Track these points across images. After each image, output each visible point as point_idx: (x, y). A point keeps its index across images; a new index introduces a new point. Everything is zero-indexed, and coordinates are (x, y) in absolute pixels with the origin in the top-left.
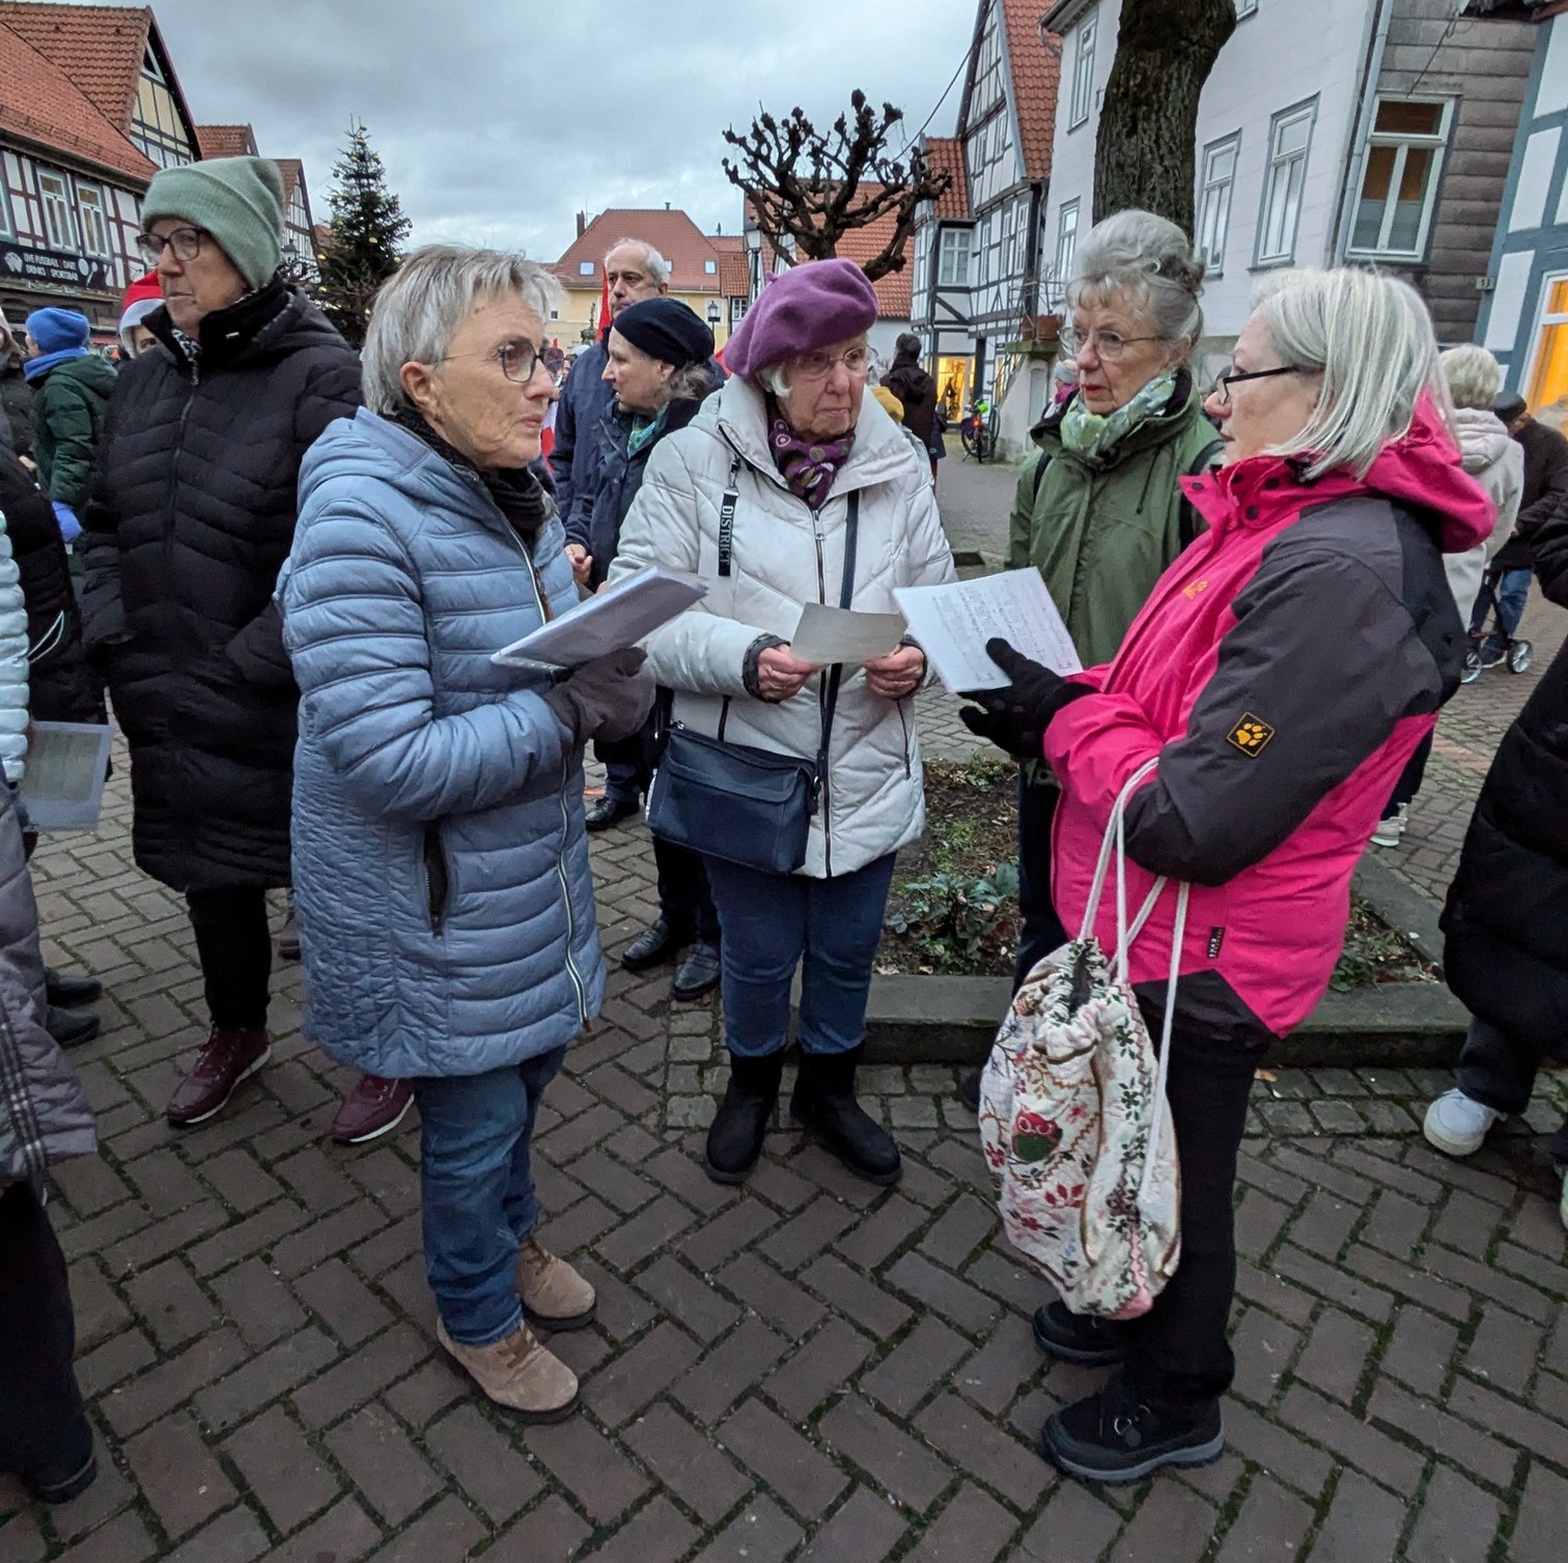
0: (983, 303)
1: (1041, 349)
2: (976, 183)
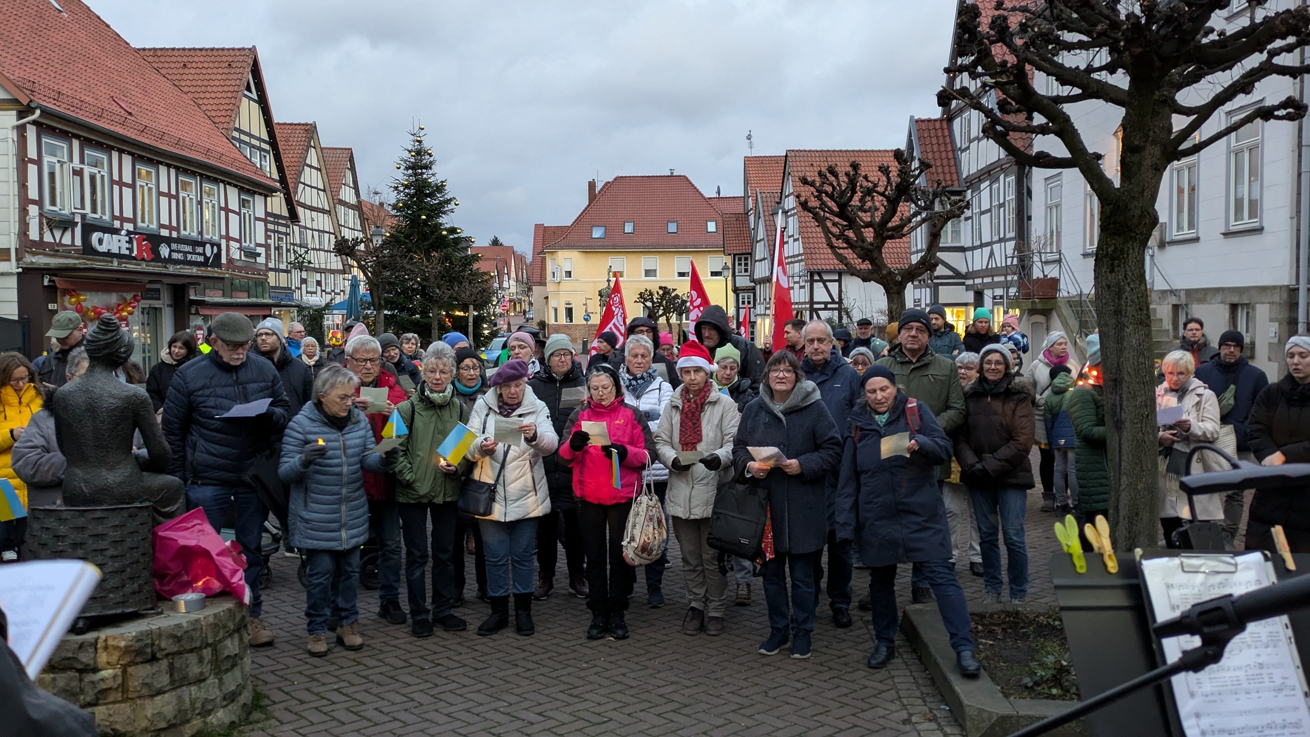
0: (978, 261)
1: (1039, 306)
2: (964, 157)
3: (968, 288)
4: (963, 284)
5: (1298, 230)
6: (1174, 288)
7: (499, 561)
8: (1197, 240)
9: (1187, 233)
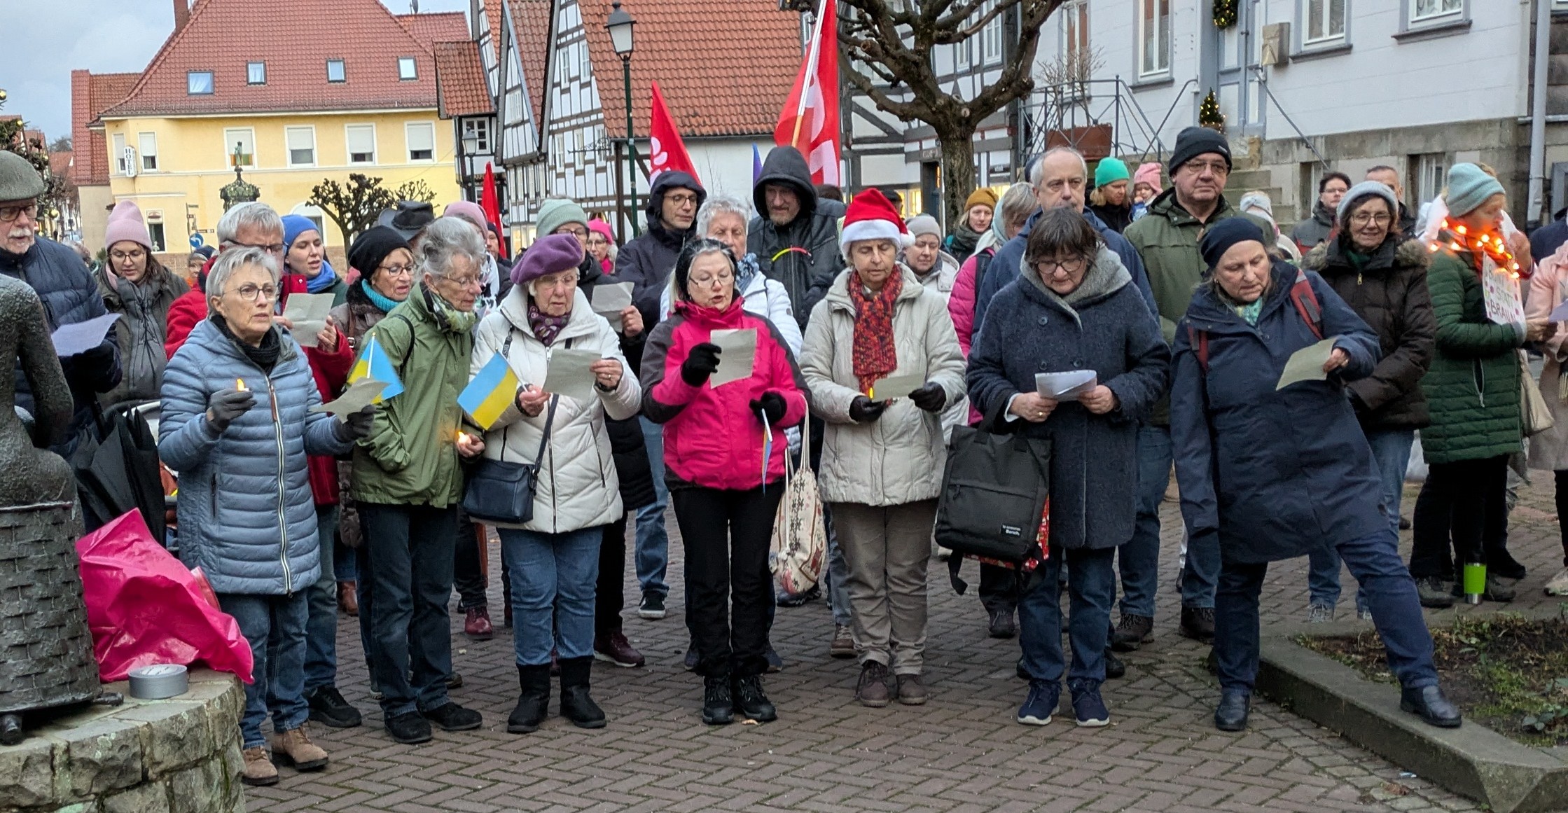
3: (909, 157)
4: (900, 151)
5: (1534, 24)
6: (1305, 134)
7: (542, 602)
8: (1347, 49)
9: (1328, 39)
